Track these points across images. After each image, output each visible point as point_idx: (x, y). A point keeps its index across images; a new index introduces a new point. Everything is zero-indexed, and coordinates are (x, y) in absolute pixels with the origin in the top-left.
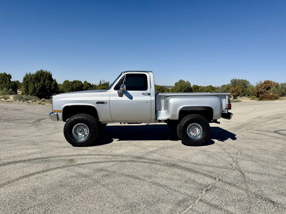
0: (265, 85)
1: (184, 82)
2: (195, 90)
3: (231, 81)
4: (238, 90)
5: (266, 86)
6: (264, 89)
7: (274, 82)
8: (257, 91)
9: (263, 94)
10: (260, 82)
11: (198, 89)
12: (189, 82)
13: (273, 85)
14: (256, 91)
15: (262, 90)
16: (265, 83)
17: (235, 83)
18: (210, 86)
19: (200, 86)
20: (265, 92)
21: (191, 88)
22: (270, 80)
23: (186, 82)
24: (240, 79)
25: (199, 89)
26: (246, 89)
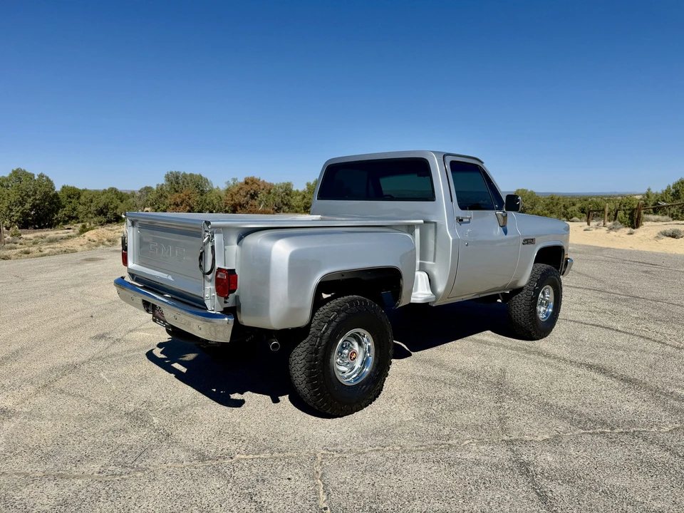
0: (247, 188)
1: (31, 176)
2: (69, 200)
3: (167, 177)
4: (190, 199)
5: (249, 191)
6: (245, 196)
7: (264, 181)
8: (233, 202)
9: (245, 208)
10: (235, 180)
11: (78, 199)
12: (47, 178)
13: (262, 188)
14: (228, 202)
15: (243, 200)
16: (246, 183)
17: (175, 181)
18: (113, 189)
19: (84, 190)
20: (247, 203)
21: (56, 195)
22: (257, 177)
23: (36, 177)
24: (188, 173)
25: (82, 197)
26: (204, 197)
